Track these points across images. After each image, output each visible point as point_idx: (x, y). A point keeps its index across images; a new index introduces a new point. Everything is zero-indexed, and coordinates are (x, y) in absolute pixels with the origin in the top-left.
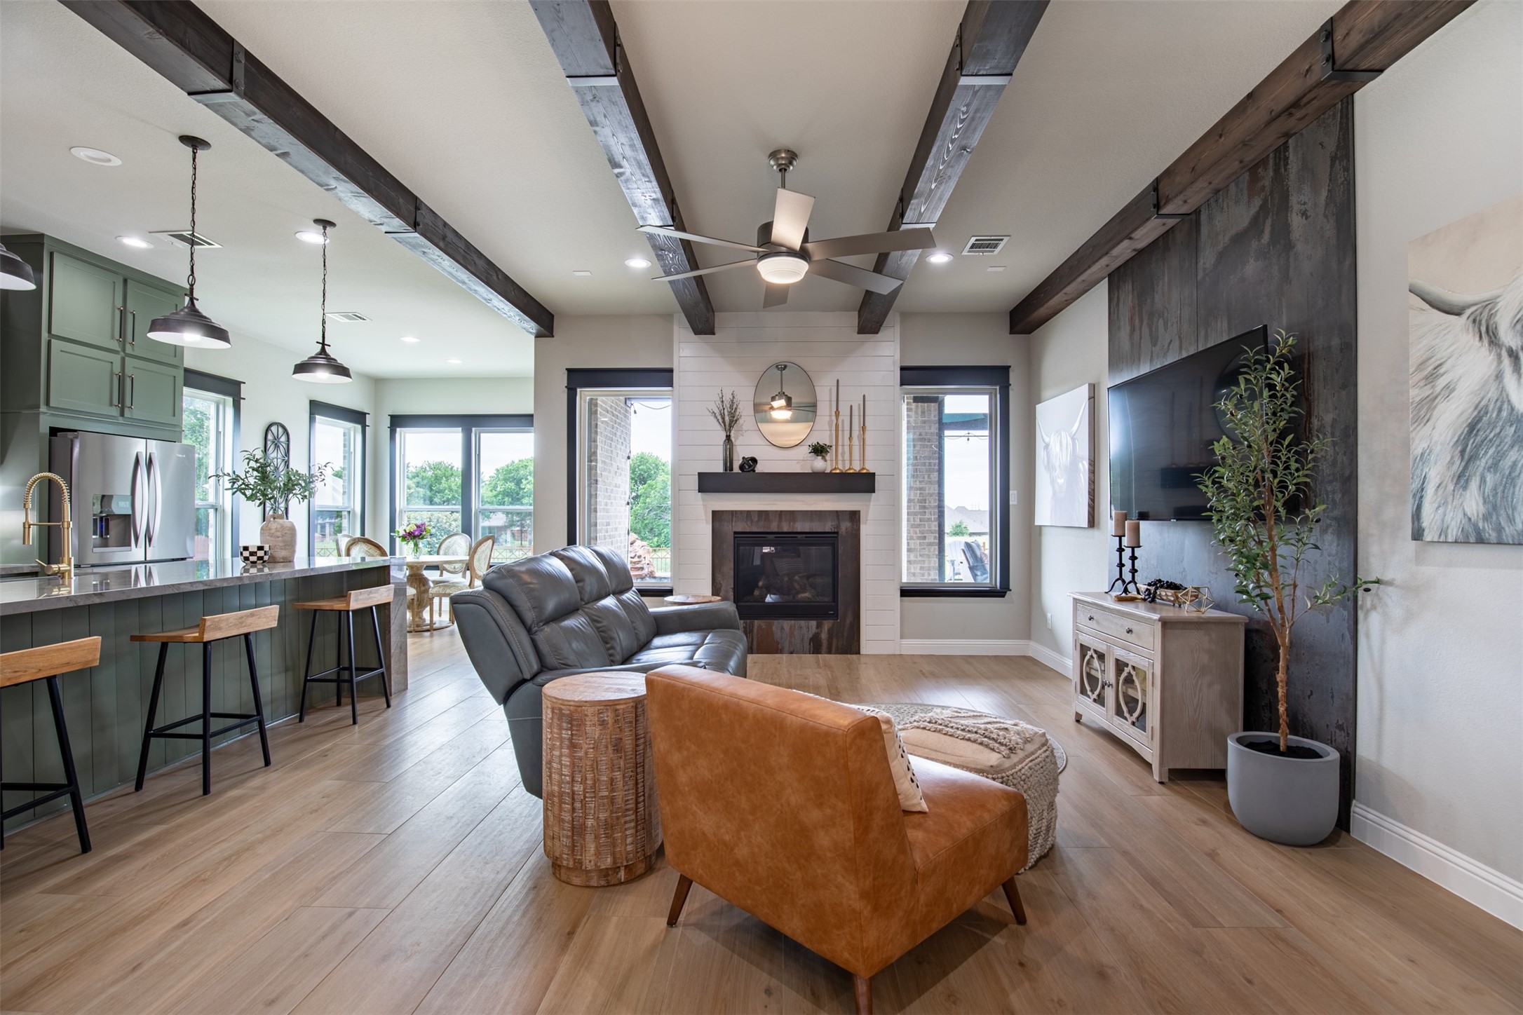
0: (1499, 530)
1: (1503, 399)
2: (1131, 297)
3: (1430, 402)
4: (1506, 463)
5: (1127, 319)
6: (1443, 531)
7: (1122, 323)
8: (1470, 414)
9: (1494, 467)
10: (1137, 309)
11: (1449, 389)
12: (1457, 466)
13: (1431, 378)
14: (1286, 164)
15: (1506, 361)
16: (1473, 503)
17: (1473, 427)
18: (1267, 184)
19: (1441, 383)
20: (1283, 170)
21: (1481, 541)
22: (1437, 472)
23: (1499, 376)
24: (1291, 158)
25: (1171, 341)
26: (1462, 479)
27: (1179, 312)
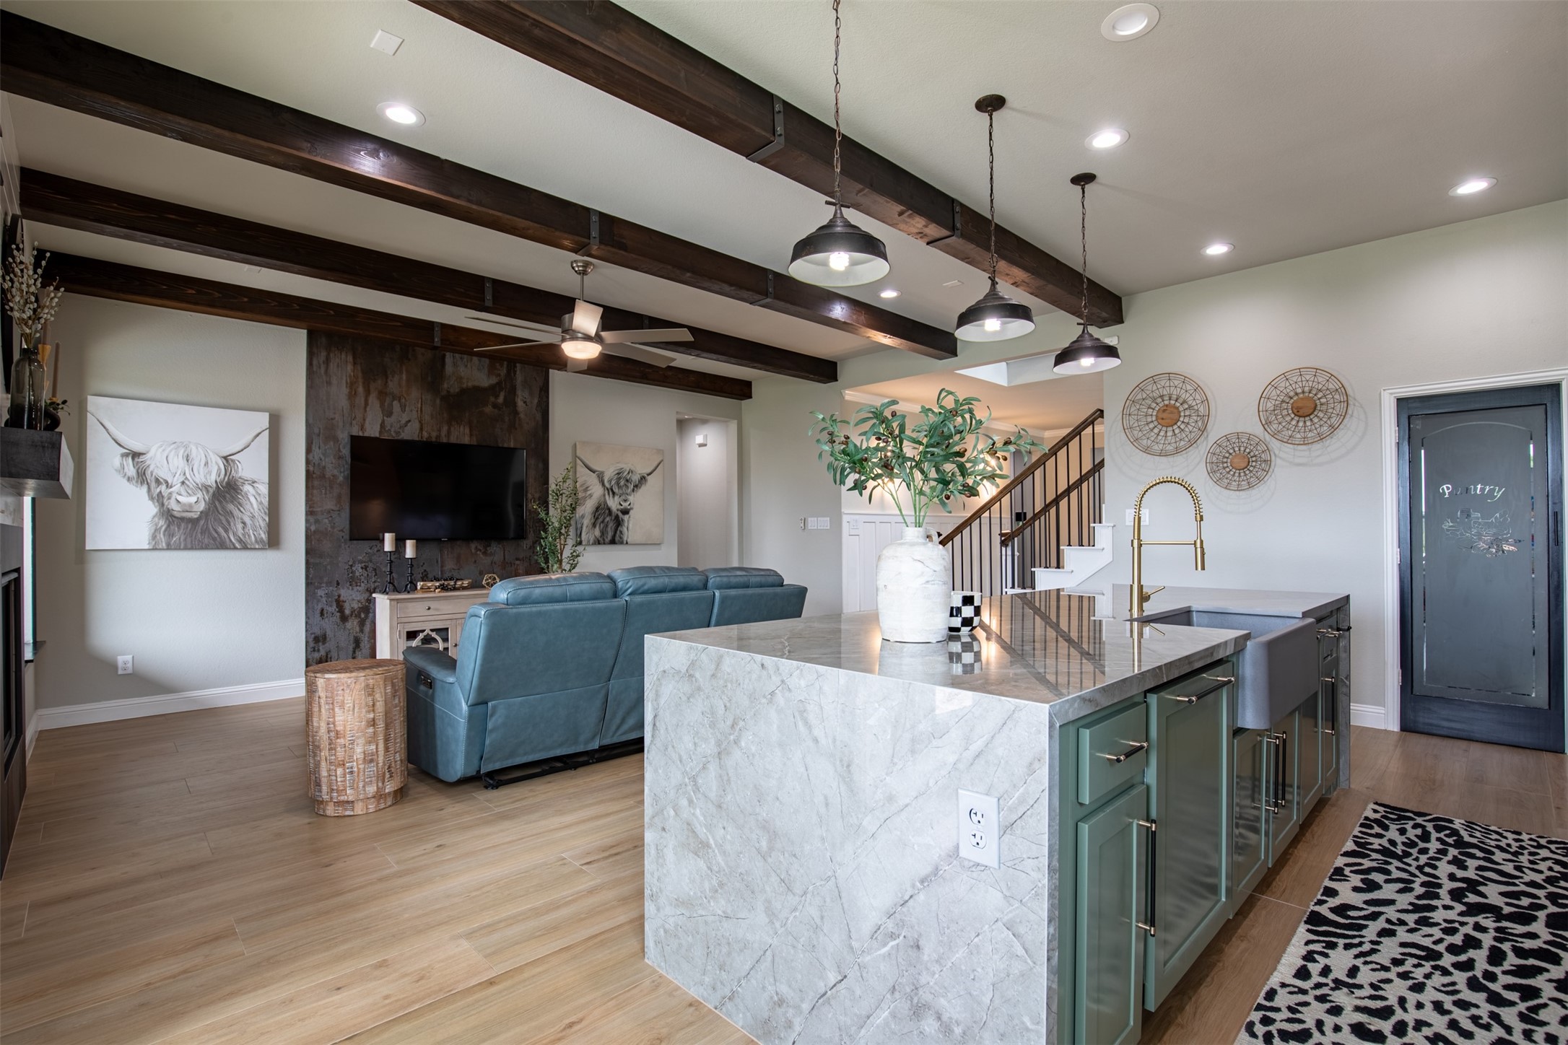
0: (604, 540)
1: (605, 503)
2: (350, 367)
3: (585, 498)
4: (606, 521)
5: (344, 381)
6: (589, 541)
7: (334, 381)
8: (596, 505)
9: (603, 522)
10: (360, 381)
11: (591, 496)
12: (593, 521)
13: (586, 490)
14: (515, 374)
15: (606, 492)
16: (597, 532)
17: (597, 509)
18: (502, 374)
19: (589, 493)
20: (513, 375)
21: (599, 544)
22: (587, 522)
23: (604, 495)
24: (518, 373)
25: (410, 421)
26: (594, 525)
27: (419, 405)
